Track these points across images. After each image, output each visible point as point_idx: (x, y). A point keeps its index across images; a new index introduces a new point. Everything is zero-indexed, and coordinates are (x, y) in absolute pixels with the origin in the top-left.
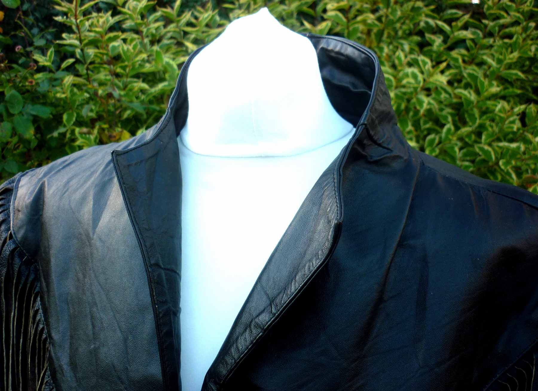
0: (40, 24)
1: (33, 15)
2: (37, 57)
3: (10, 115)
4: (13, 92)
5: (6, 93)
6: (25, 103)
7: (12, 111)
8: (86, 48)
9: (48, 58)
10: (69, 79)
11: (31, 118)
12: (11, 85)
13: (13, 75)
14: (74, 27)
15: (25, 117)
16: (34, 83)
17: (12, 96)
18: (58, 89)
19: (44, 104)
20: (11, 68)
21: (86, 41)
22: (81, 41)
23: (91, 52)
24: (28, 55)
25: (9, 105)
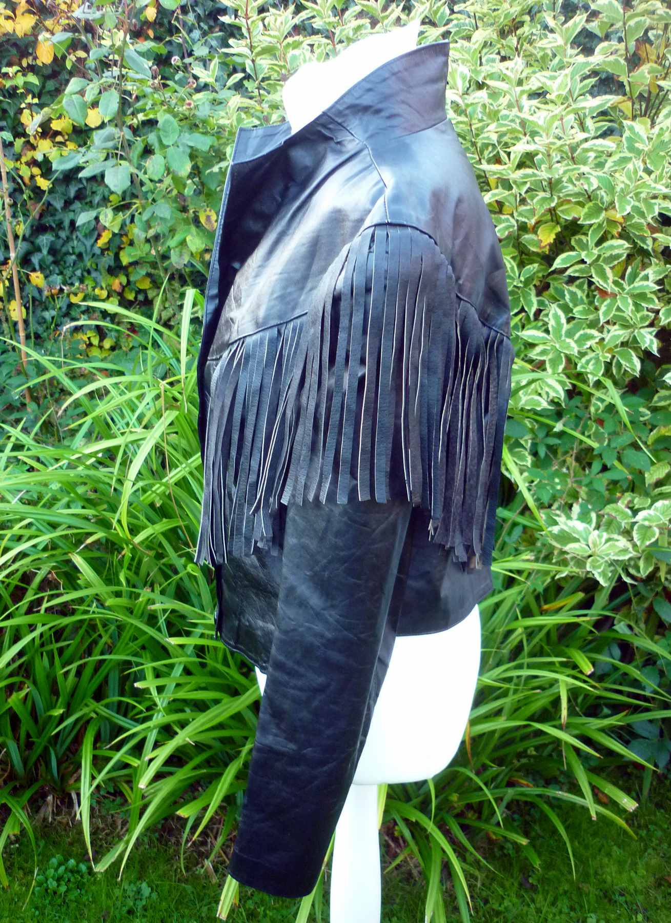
0: (202, 24)
1: (194, 11)
2: (197, 70)
3: (163, 147)
4: (168, 116)
5: (159, 119)
6: (181, 131)
7: (165, 142)
8: (259, 58)
9: (210, 73)
10: (236, 100)
11: (189, 151)
12: (164, 108)
13: (168, 95)
14: (244, 31)
15: (181, 149)
16: (192, 106)
17: (167, 122)
18: (222, 113)
19: (205, 133)
20: (165, 86)
21: (259, 49)
22: (251, 48)
23: (264, 63)
24: (186, 68)
25: (161, 133)
